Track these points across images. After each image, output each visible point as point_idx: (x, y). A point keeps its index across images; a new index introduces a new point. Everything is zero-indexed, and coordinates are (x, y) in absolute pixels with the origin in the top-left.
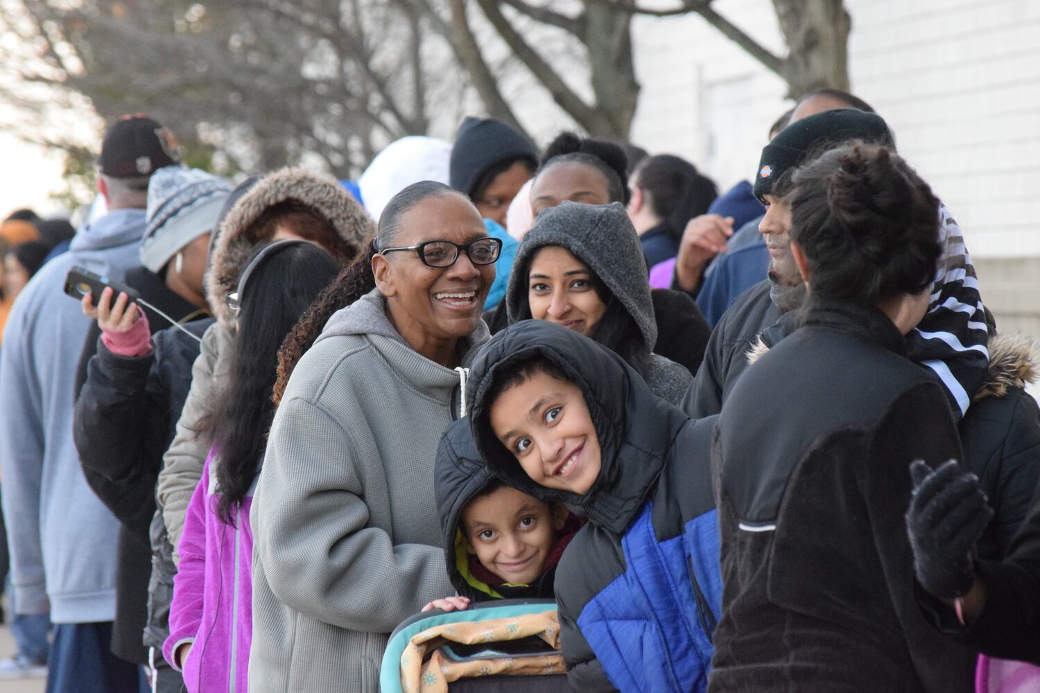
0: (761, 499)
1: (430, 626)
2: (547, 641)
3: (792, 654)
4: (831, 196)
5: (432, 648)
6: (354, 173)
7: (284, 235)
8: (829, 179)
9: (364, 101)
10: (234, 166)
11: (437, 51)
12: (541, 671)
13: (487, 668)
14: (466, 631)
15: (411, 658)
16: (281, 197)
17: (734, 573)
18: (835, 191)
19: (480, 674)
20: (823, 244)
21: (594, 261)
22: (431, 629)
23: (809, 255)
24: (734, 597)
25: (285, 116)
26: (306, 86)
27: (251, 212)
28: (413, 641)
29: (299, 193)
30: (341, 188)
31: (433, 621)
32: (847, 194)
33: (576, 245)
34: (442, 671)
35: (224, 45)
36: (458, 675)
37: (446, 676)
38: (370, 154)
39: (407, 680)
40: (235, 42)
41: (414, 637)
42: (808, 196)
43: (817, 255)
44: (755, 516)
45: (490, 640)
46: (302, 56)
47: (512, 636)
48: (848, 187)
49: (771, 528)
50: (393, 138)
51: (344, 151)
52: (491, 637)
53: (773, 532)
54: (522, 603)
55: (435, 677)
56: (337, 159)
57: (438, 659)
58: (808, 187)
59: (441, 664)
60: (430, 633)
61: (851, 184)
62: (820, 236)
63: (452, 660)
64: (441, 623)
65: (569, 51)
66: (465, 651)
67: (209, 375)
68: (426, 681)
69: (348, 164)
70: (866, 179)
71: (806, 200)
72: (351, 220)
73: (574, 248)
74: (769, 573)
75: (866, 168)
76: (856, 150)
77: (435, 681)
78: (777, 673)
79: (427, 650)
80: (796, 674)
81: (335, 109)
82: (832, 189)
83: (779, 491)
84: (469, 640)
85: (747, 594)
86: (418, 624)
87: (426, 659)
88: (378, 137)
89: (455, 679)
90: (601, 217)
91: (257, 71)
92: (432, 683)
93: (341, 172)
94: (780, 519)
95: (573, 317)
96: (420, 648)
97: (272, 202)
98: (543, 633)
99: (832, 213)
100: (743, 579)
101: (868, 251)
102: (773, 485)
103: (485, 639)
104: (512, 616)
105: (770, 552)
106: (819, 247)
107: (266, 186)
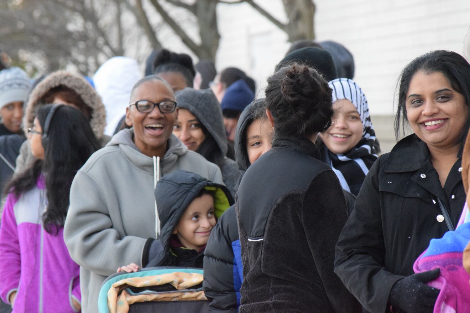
0: (257, 227)
1: (121, 279)
2: (175, 286)
3: (274, 297)
4: (283, 89)
5: (123, 289)
6: (90, 74)
7: (58, 102)
8: (282, 81)
9: (95, 42)
10: (35, 70)
11: (129, 19)
12: (171, 299)
13: (147, 298)
14: (137, 281)
15: (112, 293)
16: (57, 84)
17: (247, 261)
18: (285, 87)
19: (144, 301)
20: (280, 110)
21: (200, 115)
22: (121, 280)
23: (274, 116)
24: (248, 272)
25: (59, 48)
26: (68, 34)
27: (43, 91)
28: (113, 286)
29: (65, 82)
30: (84, 80)
31: (122, 276)
32: (289, 88)
33: (192, 108)
34: (127, 299)
35: (31, 15)
36: (134, 302)
37: (128, 302)
38: (98, 65)
39: (110, 304)
40: (37, 14)
41: (113, 284)
42: (273, 89)
43: (277, 115)
44: (254, 235)
45: (149, 285)
46: (67, 21)
47: (158, 284)
48: (290, 85)
49: (262, 239)
50: (109, 58)
51: (86, 64)
52: (149, 284)
53: (263, 241)
54: (163, 269)
55: (123, 302)
56: (83, 68)
57: (125, 294)
58: (273, 85)
59: (126, 296)
60: (121, 282)
61: (292, 83)
62: (278, 107)
63: (131, 295)
64: (126, 278)
65: (189, 20)
66: (137, 290)
67: (23, 164)
68: (119, 304)
69: (88, 70)
70: (298, 81)
71: (272, 91)
72: (89, 95)
73: (191, 109)
74: (262, 260)
75: (298, 76)
76: (294, 68)
77: (123, 304)
78: (268, 305)
79: (119, 290)
80: (276, 305)
81: (82, 45)
82: (283, 85)
83: (264, 223)
84: (138, 285)
85: (253, 270)
86: (115, 278)
87: (119, 294)
88: (101, 57)
89: (132, 303)
90: (203, 96)
91: (46, 27)
92: (122, 305)
93: (85, 73)
94: (265, 235)
95: (191, 141)
96: (116, 289)
97: (53, 86)
98: (172, 282)
99: (284, 97)
100: (251, 263)
101: (300, 114)
102: (262, 220)
103: (146, 285)
104: (158, 274)
105: (262, 251)
106: (278, 111)
107: (50, 79)
